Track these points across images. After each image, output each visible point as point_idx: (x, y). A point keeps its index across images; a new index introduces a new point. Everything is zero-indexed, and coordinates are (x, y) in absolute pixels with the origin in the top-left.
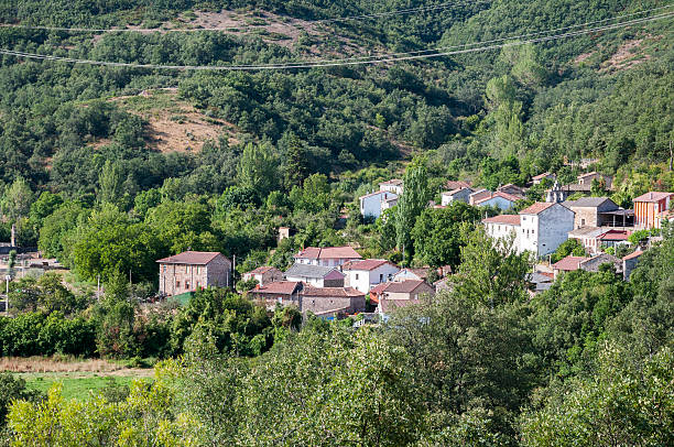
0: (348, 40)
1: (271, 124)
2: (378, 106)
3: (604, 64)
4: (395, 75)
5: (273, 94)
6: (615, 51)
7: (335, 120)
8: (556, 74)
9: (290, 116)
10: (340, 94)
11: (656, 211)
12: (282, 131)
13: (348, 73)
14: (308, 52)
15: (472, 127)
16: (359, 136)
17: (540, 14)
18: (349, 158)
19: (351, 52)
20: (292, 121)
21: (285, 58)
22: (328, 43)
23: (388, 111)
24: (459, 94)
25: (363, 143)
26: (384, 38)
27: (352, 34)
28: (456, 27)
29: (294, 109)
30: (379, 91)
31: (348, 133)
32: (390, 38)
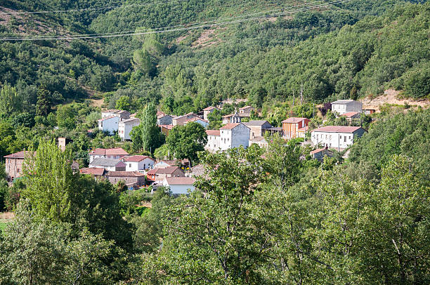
0: (40, 23)
1: (9, 74)
2: (70, 64)
3: (194, 43)
4: (75, 46)
5: (6, 55)
6: (199, 36)
7: (47, 73)
8: (166, 48)
9: (19, 69)
10: (44, 56)
11: (297, 128)
12: (16, 78)
13: (46, 44)
14: (17, 29)
15: (126, 79)
16: (63, 83)
17: (153, 12)
18: (59, 96)
19: (44, 30)
20: (21, 73)
21: (5, 33)
22: (29, 24)
23: (76, 68)
24: (114, 58)
25: (66, 88)
26: (61, 22)
27: (42, 19)
28: (100, 16)
29: (21, 66)
30: (68, 56)
31: (57, 81)
32: (65, 23)
